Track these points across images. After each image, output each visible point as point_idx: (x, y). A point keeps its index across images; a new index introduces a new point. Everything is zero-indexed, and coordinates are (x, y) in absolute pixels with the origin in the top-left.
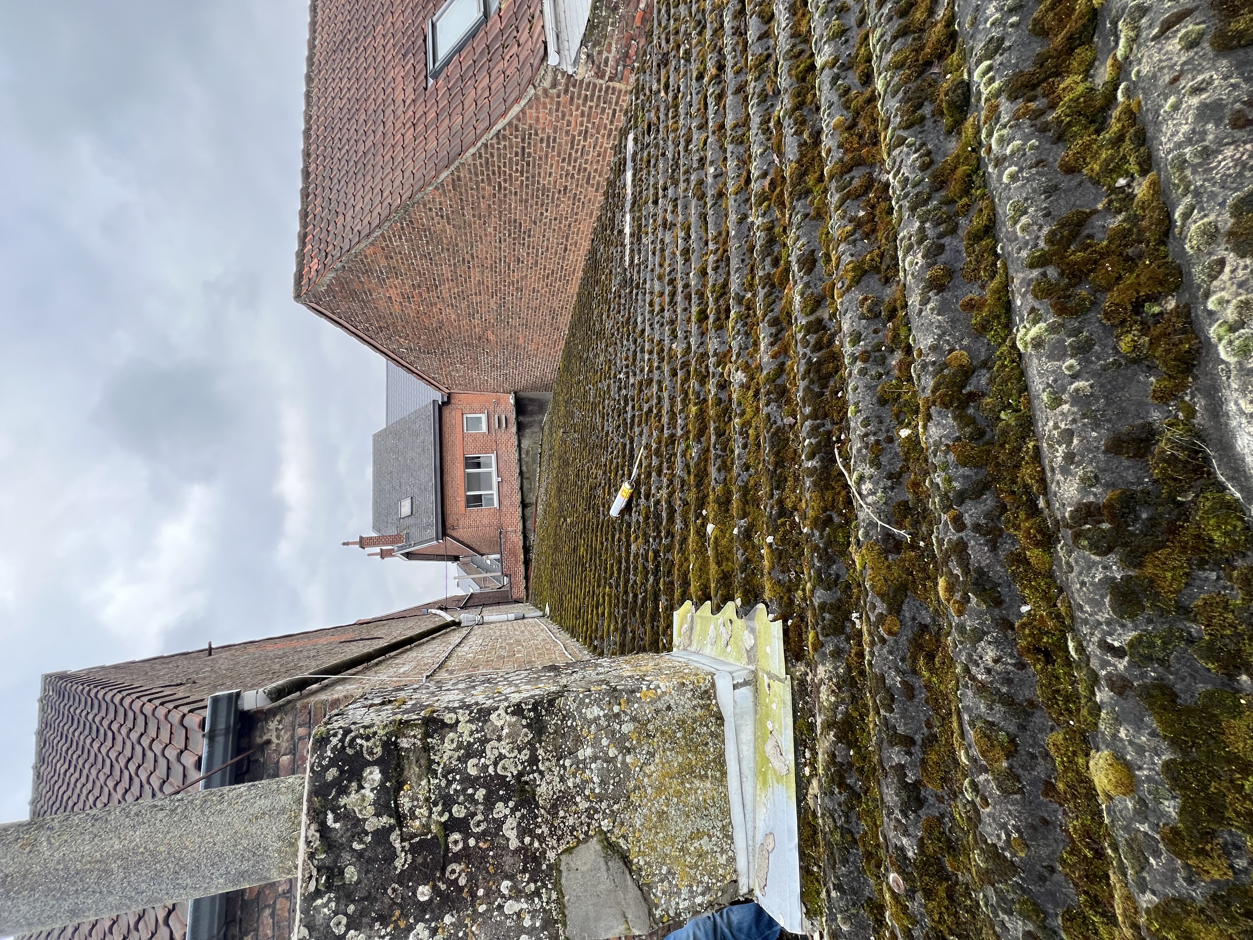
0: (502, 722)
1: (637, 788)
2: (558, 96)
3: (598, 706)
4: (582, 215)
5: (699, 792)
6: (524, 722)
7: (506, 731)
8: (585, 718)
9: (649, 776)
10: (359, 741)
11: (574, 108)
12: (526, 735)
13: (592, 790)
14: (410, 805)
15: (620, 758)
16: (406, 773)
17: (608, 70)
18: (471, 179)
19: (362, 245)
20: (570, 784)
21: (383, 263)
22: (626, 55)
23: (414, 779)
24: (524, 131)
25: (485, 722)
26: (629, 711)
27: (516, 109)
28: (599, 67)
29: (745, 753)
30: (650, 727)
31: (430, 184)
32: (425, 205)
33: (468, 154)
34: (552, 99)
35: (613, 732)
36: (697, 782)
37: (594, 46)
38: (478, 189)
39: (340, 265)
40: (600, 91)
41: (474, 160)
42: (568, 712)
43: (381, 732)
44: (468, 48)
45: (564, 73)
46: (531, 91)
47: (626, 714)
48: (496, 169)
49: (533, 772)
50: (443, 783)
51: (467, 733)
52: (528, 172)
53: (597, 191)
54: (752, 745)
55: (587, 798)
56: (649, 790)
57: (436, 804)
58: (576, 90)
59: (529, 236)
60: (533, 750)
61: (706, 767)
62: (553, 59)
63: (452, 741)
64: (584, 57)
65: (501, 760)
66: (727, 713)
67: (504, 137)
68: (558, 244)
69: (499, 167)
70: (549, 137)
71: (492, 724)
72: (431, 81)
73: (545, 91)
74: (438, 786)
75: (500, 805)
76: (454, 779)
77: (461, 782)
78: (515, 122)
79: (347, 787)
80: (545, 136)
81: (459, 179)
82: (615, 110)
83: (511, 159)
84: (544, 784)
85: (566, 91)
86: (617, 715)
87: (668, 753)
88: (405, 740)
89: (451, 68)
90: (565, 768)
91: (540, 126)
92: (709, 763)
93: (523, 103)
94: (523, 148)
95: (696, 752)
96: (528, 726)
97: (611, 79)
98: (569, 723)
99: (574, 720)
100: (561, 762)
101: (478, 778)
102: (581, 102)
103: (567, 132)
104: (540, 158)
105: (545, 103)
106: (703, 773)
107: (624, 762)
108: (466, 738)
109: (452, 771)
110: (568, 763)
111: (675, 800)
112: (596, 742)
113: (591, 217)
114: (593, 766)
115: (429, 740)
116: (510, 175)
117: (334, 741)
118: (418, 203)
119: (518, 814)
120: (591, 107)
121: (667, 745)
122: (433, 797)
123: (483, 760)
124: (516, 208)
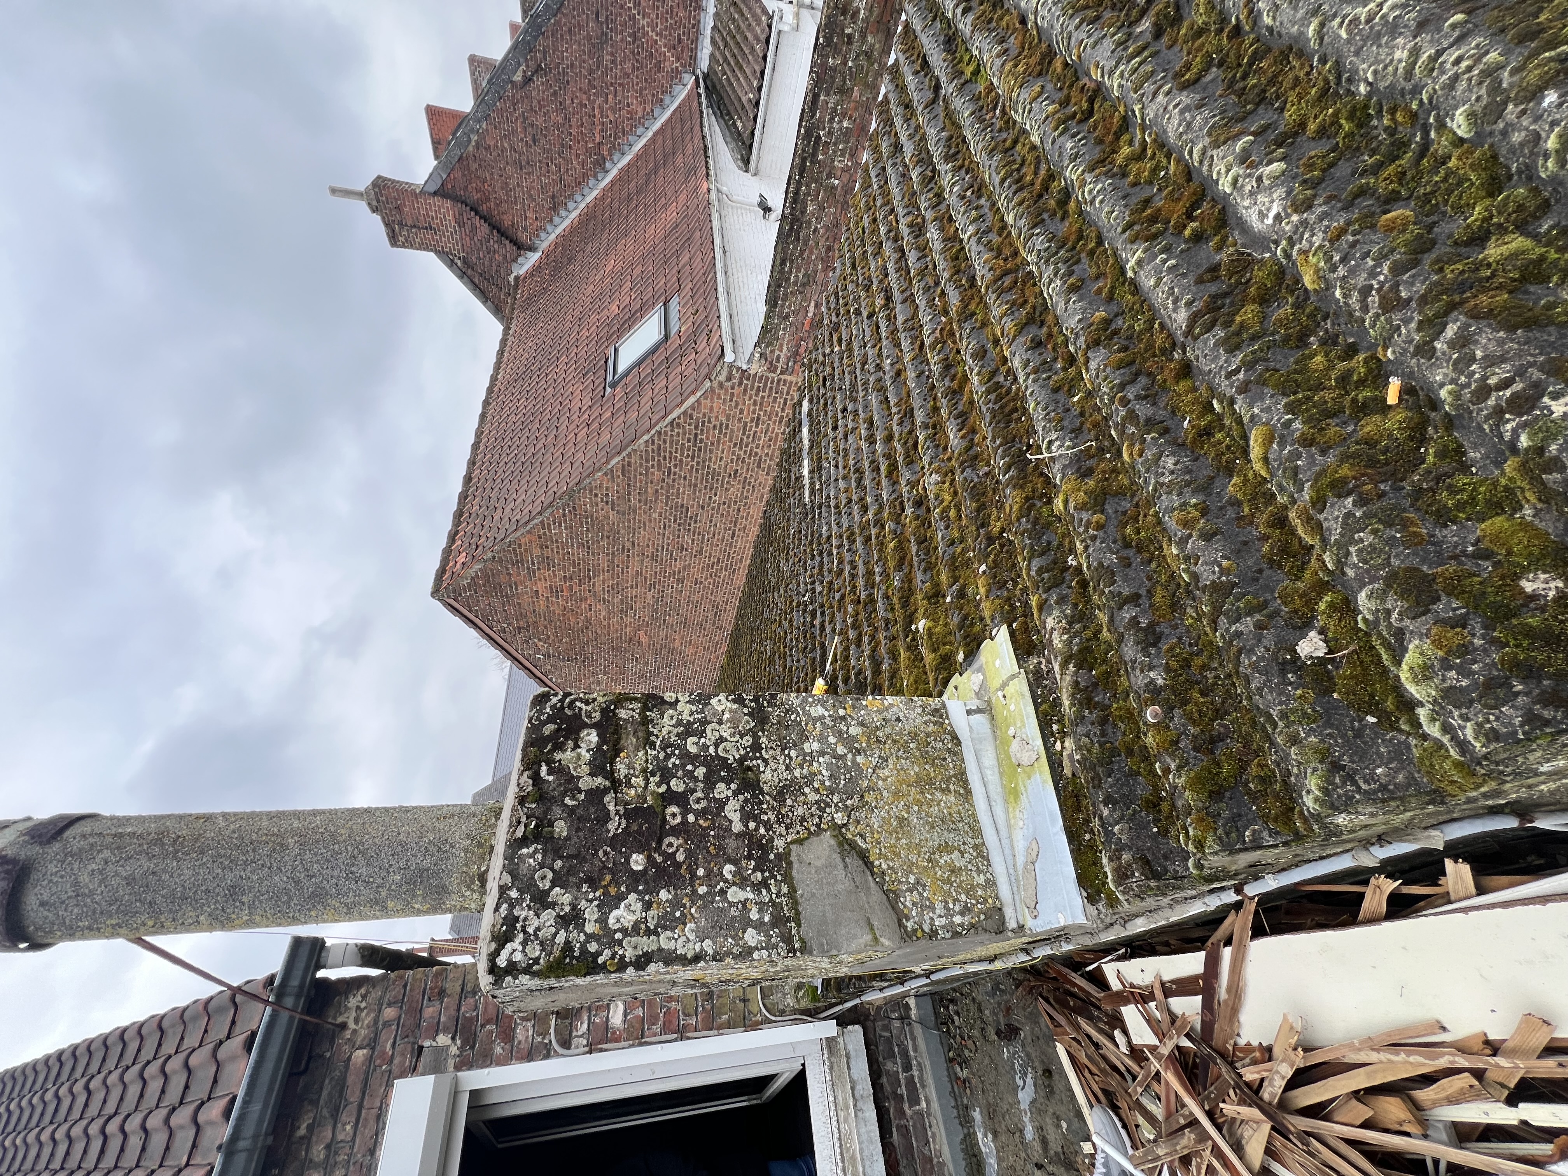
0: (723, 707)
1: (869, 789)
2: (733, 388)
3: (823, 707)
4: (752, 499)
5: (942, 804)
6: (745, 710)
7: (726, 716)
8: (809, 715)
9: (884, 780)
10: (578, 704)
11: (747, 398)
12: (748, 722)
13: (822, 782)
14: (626, 771)
15: (850, 756)
16: (622, 742)
17: (780, 365)
18: (641, 464)
19: (519, 533)
20: (798, 775)
21: (537, 552)
22: (797, 353)
23: (631, 748)
24: (698, 419)
25: (706, 705)
26: (855, 716)
27: (692, 400)
28: (771, 363)
29: (990, 777)
30: (880, 733)
31: (600, 469)
32: (591, 491)
33: (641, 441)
34: (726, 390)
35: (840, 733)
36: (939, 795)
37: (767, 346)
38: (647, 474)
39: (490, 554)
40: (772, 383)
41: (647, 446)
42: (791, 707)
43: (600, 699)
44: (649, 361)
45: (738, 369)
46: (708, 384)
47: (853, 719)
48: (667, 455)
49: (757, 758)
50: (662, 755)
51: (686, 712)
52: (698, 457)
53: (768, 474)
54: (996, 770)
55: (817, 791)
56: (885, 793)
57: (653, 774)
58: (749, 383)
59: (696, 522)
60: (756, 738)
61: (948, 780)
62: (729, 357)
63: (672, 717)
64: (757, 355)
65: (722, 742)
66: (963, 734)
67: (678, 425)
68: (725, 529)
69: (671, 453)
70: (721, 425)
71: (713, 707)
72: (608, 390)
73: (721, 385)
74: (656, 758)
75: (721, 786)
76: (673, 754)
77: (680, 756)
78: (690, 411)
79: (563, 744)
80: (718, 424)
81: (629, 464)
82: (786, 400)
83: (683, 444)
84: (768, 771)
85: (740, 384)
86: (843, 718)
87: (903, 761)
88: (623, 711)
89: (629, 378)
90: (791, 758)
91: (714, 415)
92: (950, 777)
93: (699, 394)
94: (696, 434)
95: (933, 764)
96: (749, 714)
97: (782, 373)
98: (793, 717)
99: (798, 715)
100: (786, 752)
101: (697, 756)
102: (753, 392)
103: (740, 419)
104: (712, 444)
105: (719, 395)
106: (944, 786)
107: (854, 761)
108: (686, 717)
109: (671, 746)
110: (793, 753)
111: (916, 808)
112: (822, 739)
113: (761, 501)
114: (821, 760)
115: (648, 713)
116: (681, 461)
117: (554, 700)
118: (585, 489)
119: (741, 797)
120: (763, 397)
121: (900, 753)
122: (651, 767)
123: (703, 740)
124: (684, 493)
